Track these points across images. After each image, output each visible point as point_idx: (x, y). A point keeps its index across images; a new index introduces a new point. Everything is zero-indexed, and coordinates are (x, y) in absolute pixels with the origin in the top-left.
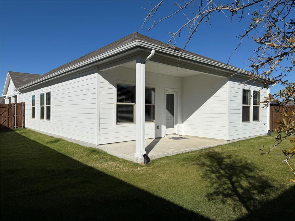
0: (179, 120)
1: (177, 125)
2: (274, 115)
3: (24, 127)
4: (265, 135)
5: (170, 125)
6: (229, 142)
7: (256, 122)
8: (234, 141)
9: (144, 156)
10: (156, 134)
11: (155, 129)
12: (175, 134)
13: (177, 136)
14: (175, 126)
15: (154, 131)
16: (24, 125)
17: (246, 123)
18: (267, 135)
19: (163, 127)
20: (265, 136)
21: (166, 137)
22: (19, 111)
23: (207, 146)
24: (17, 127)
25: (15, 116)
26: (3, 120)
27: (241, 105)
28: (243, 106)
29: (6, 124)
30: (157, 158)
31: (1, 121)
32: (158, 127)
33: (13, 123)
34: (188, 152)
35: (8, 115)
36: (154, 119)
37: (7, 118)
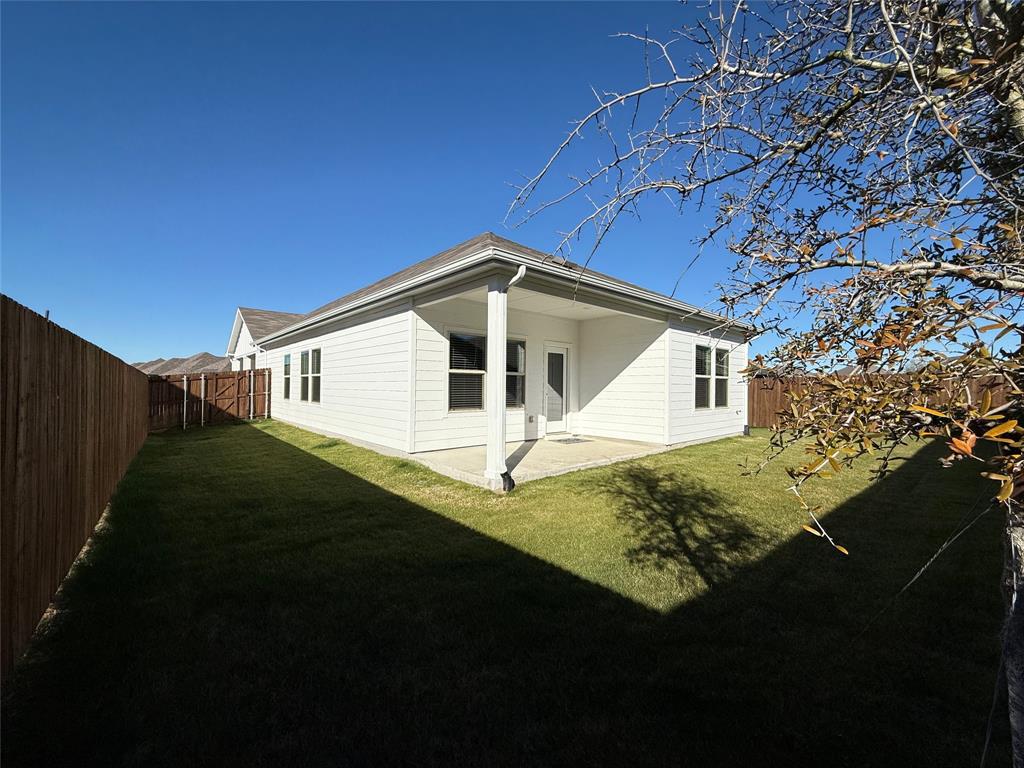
0: (573, 404)
1: (569, 414)
2: (756, 396)
3: (269, 417)
5: (555, 415)
6: (669, 448)
7: (721, 410)
9: (503, 475)
10: (526, 432)
11: (525, 424)
12: (564, 433)
13: (570, 437)
14: (564, 416)
15: (523, 427)
16: (269, 412)
17: (703, 411)
18: (742, 434)
19: (542, 419)
20: (740, 437)
21: (547, 438)
22: (259, 384)
24: (254, 417)
25: (252, 394)
26: (228, 402)
27: (694, 376)
28: (697, 379)
29: (233, 411)
30: (530, 480)
31: (223, 404)
32: (531, 420)
33: (247, 408)
34: (591, 469)
35: (238, 393)
36: (524, 403)
37: (235, 399)
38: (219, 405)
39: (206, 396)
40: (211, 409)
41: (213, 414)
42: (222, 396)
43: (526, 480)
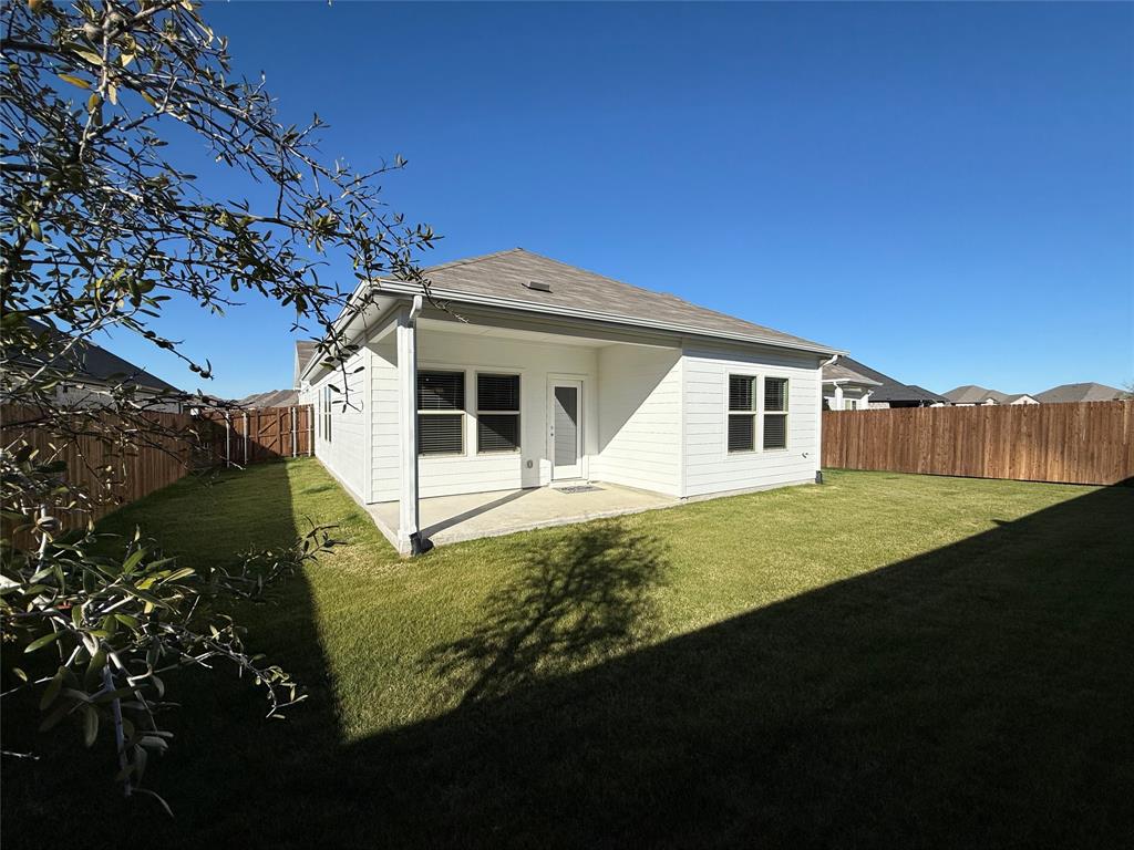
0: (590, 445)
1: (585, 457)
3: (313, 455)
4: (809, 482)
5: (566, 456)
6: (685, 502)
7: (775, 454)
8: (701, 499)
9: (412, 536)
10: (523, 478)
11: (522, 469)
12: (579, 479)
13: (584, 484)
14: (579, 460)
15: (519, 472)
16: (313, 449)
17: (742, 457)
18: (814, 482)
19: (545, 465)
20: (807, 486)
21: (552, 485)
22: (302, 419)
23: (615, 511)
24: (297, 455)
25: (294, 431)
26: (271, 440)
27: (724, 412)
28: (730, 416)
29: (276, 449)
30: (456, 541)
31: (266, 442)
32: (530, 464)
33: (290, 446)
34: (551, 528)
35: (281, 430)
36: (519, 446)
37: (278, 437)
38: (263, 442)
39: (249, 434)
40: (253, 446)
41: (256, 452)
42: (264, 434)
43: (451, 542)
